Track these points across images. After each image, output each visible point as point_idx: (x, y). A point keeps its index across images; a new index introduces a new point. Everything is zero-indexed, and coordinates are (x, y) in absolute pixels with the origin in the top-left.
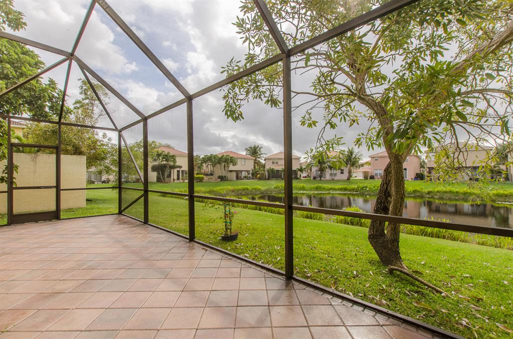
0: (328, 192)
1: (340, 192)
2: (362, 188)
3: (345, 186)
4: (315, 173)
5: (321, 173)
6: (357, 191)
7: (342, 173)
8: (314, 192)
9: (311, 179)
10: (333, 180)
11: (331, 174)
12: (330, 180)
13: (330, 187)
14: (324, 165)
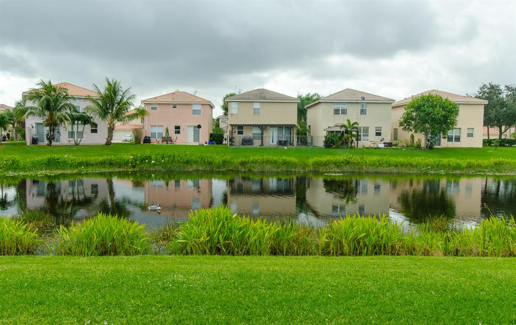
0: (75, 171)
1: (103, 170)
2: (143, 160)
3: (109, 157)
4: (34, 129)
5: (51, 130)
6: (134, 167)
7: (94, 131)
8: (44, 172)
9: (25, 144)
10: (77, 144)
11: (72, 134)
12: (71, 146)
13: (78, 161)
14: (59, 114)
